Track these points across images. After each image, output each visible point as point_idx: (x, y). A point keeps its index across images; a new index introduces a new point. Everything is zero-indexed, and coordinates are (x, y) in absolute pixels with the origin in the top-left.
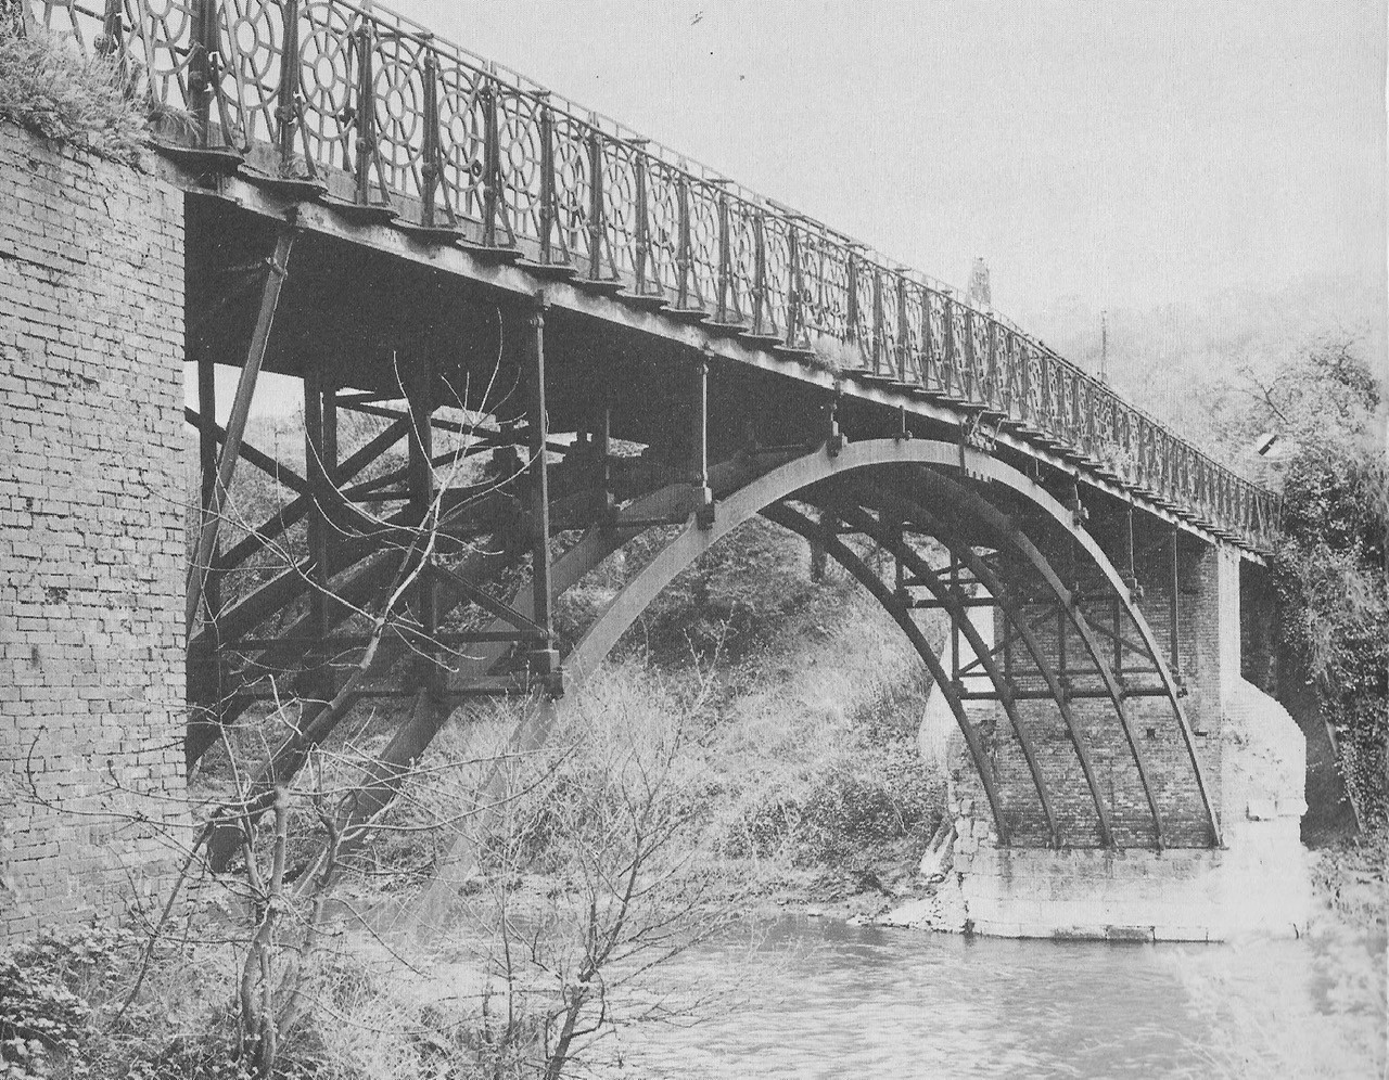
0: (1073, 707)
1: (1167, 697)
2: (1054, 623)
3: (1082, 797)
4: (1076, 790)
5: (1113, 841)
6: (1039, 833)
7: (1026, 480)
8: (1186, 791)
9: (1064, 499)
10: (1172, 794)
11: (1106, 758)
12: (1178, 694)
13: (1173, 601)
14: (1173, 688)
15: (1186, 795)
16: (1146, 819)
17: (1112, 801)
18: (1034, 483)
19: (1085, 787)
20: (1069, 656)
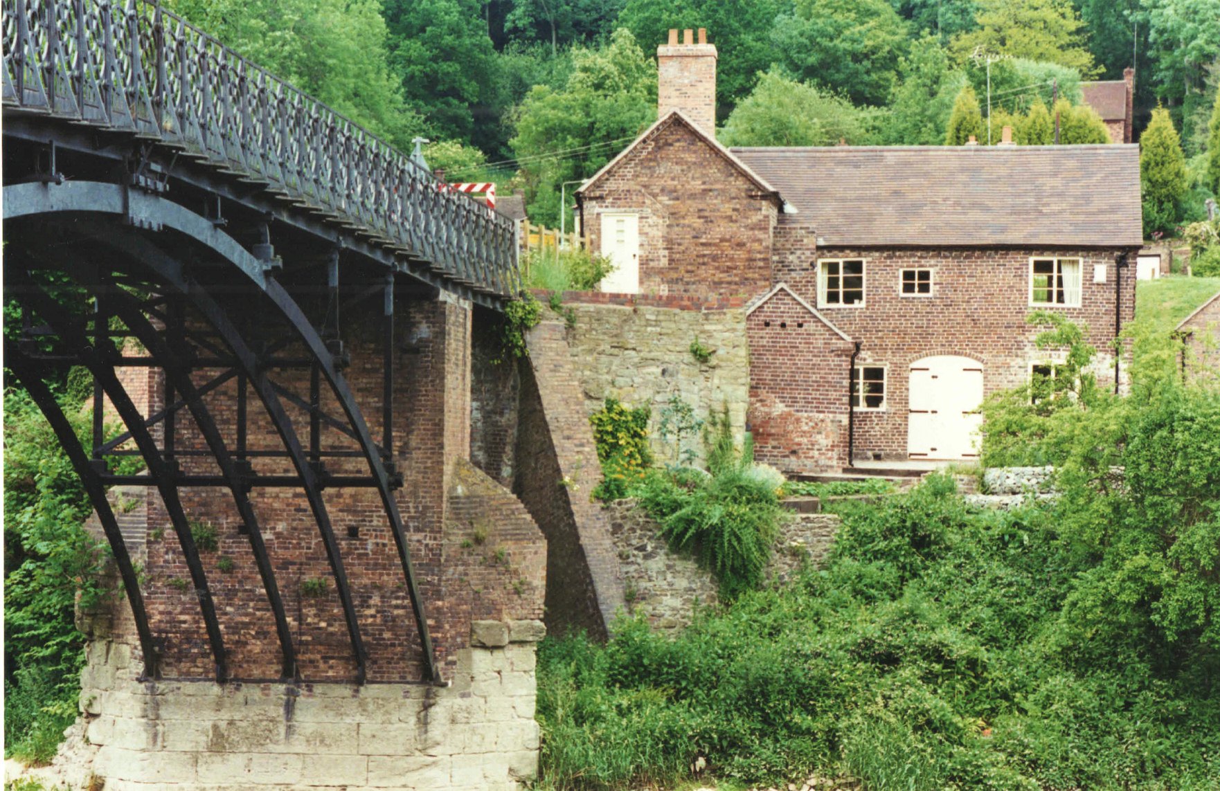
0: (253, 495)
1: (375, 489)
2: (232, 383)
3: (258, 613)
4: (252, 604)
5: (298, 672)
6: (199, 662)
7: (205, 223)
8: (397, 607)
9: (251, 244)
10: (378, 612)
11: (293, 564)
12: (390, 484)
13: (388, 364)
14: (384, 477)
15: (396, 612)
16: (341, 645)
17: (300, 618)
18: (216, 226)
19: (263, 600)
20: (250, 427)
